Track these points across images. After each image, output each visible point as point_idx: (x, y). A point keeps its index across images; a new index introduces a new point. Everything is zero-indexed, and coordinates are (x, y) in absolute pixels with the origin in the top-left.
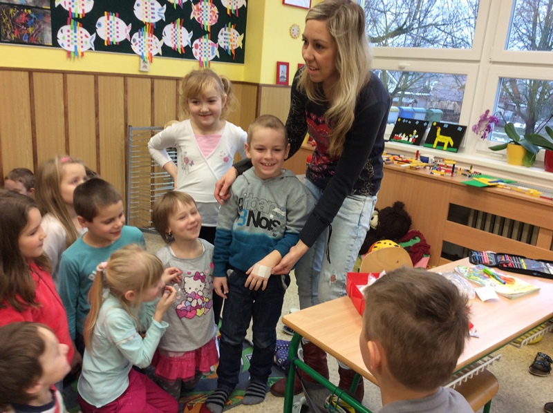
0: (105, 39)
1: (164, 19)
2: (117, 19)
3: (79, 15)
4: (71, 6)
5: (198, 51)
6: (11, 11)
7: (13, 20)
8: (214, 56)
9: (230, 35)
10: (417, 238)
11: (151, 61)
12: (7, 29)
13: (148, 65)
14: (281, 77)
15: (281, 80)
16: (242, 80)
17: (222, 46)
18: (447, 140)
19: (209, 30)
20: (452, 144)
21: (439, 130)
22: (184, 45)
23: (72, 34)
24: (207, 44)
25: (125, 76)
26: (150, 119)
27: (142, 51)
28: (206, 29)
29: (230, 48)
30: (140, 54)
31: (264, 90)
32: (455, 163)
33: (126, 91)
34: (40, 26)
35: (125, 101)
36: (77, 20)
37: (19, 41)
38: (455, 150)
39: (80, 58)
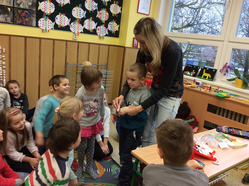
0: (59, 24)
1: (85, 17)
2: (65, 16)
3: (48, 14)
4: (45, 10)
5: (99, 31)
6: (19, 11)
7: (20, 15)
8: (106, 34)
9: (113, 25)
10: (193, 118)
11: (78, 35)
12: (17, 19)
13: (77, 37)
14: (135, 44)
15: (135, 45)
16: (118, 45)
17: (110, 30)
18: (208, 75)
19: (104, 23)
20: (210, 77)
21: (205, 70)
22: (93, 28)
23: (45, 22)
24: (103, 28)
25: (67, 41)
26: (76, 60)
27: (75, 30)
28: (103, 22)
29: (113, 31)
30: (74, 32)
31: (127, 49)
32: (211, 86)
33: (66, 48)
34: (31, 18)
35: (66, 52)
36: (47, 16)
37: (21, 24)
38: (212, 80)
39: (47, 32)
